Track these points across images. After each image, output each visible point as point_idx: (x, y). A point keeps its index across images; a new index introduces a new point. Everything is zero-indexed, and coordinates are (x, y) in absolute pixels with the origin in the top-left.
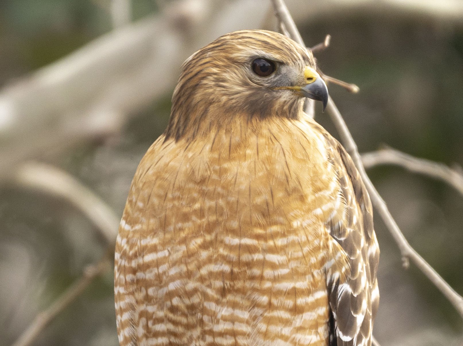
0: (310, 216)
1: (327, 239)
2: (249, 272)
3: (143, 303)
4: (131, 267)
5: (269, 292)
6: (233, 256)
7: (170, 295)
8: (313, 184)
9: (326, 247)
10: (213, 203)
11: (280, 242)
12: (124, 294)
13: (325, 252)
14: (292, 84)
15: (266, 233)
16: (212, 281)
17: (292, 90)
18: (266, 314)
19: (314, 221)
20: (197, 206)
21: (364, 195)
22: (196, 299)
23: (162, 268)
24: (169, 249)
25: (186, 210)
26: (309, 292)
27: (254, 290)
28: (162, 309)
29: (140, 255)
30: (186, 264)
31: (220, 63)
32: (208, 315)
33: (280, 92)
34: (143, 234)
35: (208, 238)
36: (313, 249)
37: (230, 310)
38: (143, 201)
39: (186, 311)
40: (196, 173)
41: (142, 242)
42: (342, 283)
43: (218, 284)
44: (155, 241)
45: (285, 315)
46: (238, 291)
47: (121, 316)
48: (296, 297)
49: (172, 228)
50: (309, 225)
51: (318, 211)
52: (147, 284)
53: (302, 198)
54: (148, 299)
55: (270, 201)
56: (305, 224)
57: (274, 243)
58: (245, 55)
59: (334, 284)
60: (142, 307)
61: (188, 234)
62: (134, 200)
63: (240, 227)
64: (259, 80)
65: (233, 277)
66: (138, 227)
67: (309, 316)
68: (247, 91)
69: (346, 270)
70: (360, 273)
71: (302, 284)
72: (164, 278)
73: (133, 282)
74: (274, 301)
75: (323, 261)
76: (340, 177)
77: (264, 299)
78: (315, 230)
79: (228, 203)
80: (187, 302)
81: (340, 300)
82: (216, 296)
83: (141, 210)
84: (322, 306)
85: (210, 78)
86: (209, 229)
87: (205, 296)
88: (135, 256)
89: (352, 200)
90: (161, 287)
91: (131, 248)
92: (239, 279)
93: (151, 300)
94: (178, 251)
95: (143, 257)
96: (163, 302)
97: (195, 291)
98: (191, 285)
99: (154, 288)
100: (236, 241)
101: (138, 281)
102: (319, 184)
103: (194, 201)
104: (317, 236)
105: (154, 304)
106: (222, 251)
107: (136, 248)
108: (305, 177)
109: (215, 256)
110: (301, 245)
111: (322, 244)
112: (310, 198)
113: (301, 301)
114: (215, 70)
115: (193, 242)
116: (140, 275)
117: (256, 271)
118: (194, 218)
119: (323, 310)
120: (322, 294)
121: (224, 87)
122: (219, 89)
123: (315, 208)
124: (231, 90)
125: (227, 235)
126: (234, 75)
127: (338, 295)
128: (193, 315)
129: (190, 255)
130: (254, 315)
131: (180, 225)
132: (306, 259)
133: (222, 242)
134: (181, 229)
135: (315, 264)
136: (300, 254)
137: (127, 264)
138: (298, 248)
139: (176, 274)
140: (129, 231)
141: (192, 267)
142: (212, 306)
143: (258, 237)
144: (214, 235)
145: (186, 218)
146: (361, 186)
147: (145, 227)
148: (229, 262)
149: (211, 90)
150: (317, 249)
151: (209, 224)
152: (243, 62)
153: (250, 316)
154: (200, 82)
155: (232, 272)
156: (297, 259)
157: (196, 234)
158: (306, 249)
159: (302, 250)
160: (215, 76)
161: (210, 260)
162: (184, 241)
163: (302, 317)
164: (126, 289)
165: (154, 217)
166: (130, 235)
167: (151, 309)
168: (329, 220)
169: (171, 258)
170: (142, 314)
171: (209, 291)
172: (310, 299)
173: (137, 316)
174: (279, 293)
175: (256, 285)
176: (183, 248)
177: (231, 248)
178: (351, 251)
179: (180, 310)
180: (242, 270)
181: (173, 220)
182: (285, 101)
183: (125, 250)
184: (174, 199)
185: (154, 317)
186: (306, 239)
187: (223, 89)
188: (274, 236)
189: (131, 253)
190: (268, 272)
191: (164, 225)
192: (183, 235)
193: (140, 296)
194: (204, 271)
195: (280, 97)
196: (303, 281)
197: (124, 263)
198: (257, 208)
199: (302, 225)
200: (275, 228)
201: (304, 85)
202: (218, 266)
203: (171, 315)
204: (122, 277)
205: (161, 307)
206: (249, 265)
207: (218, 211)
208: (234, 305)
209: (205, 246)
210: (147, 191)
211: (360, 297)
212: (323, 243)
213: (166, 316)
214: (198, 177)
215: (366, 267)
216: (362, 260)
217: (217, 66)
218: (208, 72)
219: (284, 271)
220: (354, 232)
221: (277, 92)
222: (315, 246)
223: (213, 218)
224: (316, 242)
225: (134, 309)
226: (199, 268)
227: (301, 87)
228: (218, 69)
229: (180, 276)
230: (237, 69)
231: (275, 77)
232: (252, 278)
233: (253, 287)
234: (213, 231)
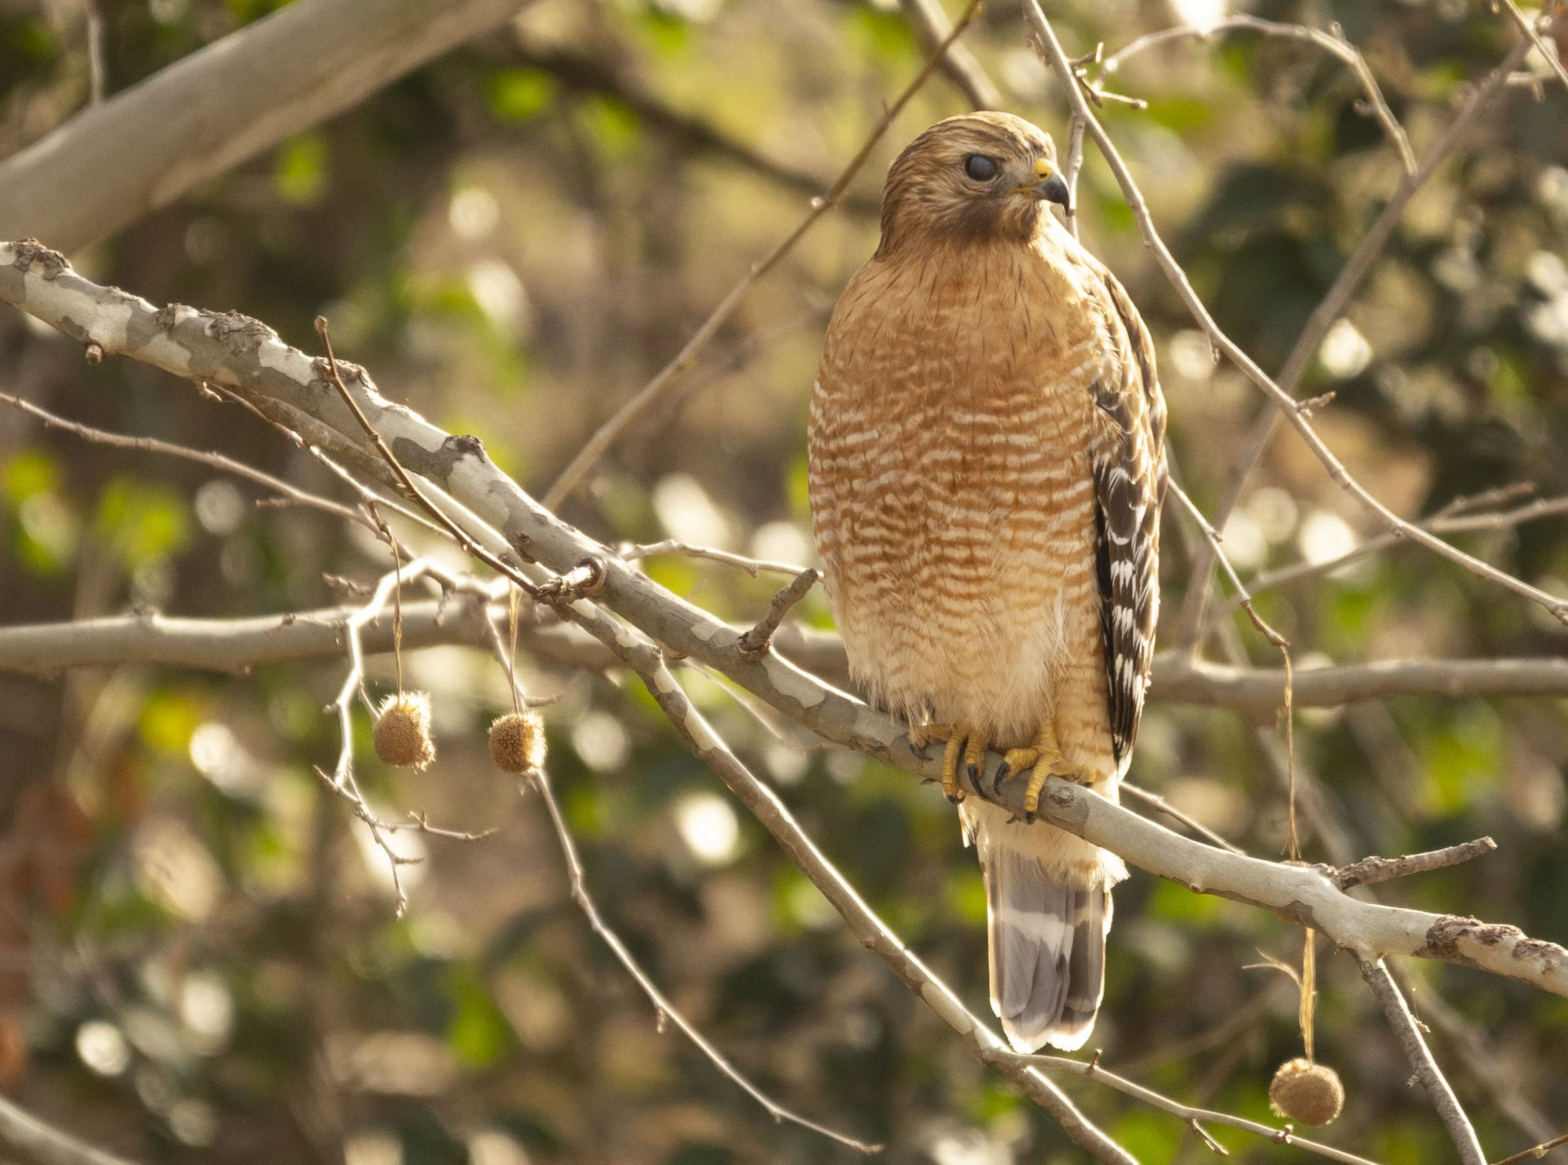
0: (1066, 378)
1: (1091, 410)
2: (987, 460)
3: (846, 499)
4: (830, 450)
5: (1015, 486)
6: (965, 438)
7: (883, 490)
8: (1069, 332)
9: (1090, 420)
10: (935, 364)
11: (1028, 417)
12: (820, 486)
13: (1089, 427)
14: (1021, 186)
15: (1008, 406)
16: (938, 473)
17: (1022, 193)
18: (1012, 516)
19: (1073, 386)
20: (914, 369)
21: (1142, 340)
22: (917, 498)
23: (871, 454)
24: (879, 429)
25: (900, 375)
26: (1067, 484)
27: (994, 483)
28: (872, 508)
29: (840, 434)
30: (902, 450)
31: (925, 168)
32: (934, 519)
33: (1007, 198)
34: (844, 407)
35: (931, 413)
36: (1072, 424)
37: (963, 512)
38: (843, 358)
39: (904, 512)
40: (910, 322)
41: (843, 417)
42: (1115, 467)
43: (946, 476)
44: (860, 417)
45: (1038, 516)
46: (973, 486)
47: (818, 514)
48: (1051, 493)
49: (881, 399)
50: (1066, 392)
51: (1078, 371)
52: (851, 475)
53: (1055, 353)
54: (853, 494)
55: (1011, 359)
56: (1060, 391)
57: (1020, 418)
58: (954, 154)
59: (1104, 470)
60: (845, 505)
61: (904, 409)
62: (831, 356)
63: (973, 397)
64: (976, 185)
65: (965, 466)
66: (837, 396)
67: (1070, 516)
68: (963, 202)
69: (1120, 449)
70: (1139, 451)
71: (1057, 474)
72: (874, 467)
73: (831, 469)
74: (1023, 498)
75: (1087, 439)
76: (1110, 322)
77: (1009, 496)
78: (1074, 398)
79: (956, 364)
80: (906, 500)
81: (1112, 491)
82: (944, 493)
83: (840, 372)
84: (1087, 500)
85: (914, 189)
86: (933, 400)
87: (930, 494)
88: (834, 435)
89: (1126, 351)
90: (870, 480)
91: (828, 425)
92: (974, 470)
93: (856, 496)
94: (889, 432)
95: (844, 438)
96: (874, 500)
97: (916, 485)
98: (910, 478)
99: (861, 480)
100: (968, 418)
101: (839, 469)
102: (1077, 332)
103: (910, 361)
104: (1077, 406)
105: (862, 501)
106: (949, 431)
107: (835, 425)
108: (1059, 321)
109: (941, 439)
110: (1056, 419)
111: (1084, 417)
112: (1067, 353)
113: (1057, 496)
114: (919, 179)
115: (911, 420)
116: (841, 461)
117: (997, 459)
118: (911, 385)
119: (1087, 507)
120: (1085, 485)
121: (930, 201)
122: (925, 204)
123: (1074, 367)
124: (940, 205)
125: (957, 410)
126: (944, 183)
127: (1109, 484)
128: (913, 517)
129: (907, 437)
130: (995, 517)
131: (892, 395)
132: (1064, 438)
133: (950, 419)
134: (895, 402)
135: (1075, 444)
136: (1055, 432)
137: (823, 446)
138: (1052, 424)
139: (889, 463)
140: (825, 399)
141: (910, 454)
142: (938, 507)
143: (997, 412)
144: (939, 408)
145: (900, 386)
146: (1138, 326)
147: (846, 397)
148: (960, 446)
149: (915, 207)
150: (1077, 424)
151: (931, 393)
152: (954, 162)
153: (991, 520)
154: (902, 197)
155: (964, 461)
156: (1051, 439)
157: (914, 408)
158: (1063, 424)
159: (1058, 426)
160: (920, 187)
161: (934, 445)
162: (899, 418)
163: (1060, 517)
164: (822, 479)
165: (858, 382)
166: (827, 406)
167: (857, 507)
168: (1093, 382)
169: (882, 440)
170: (846, 513)
171: (935, 487)
172: (1070, 493)
173: (838, 516)
174: (1029, 487)
175: (998, 477)
176: (898, 428)
177: (962, 428)
178: (1126, 423)
179: (896, 511)
180: (977, 457)
181: (884, 389)
182: (1016, 209)
183: (821, 426)
184: (884, 358)
185: (862, 517)
186: (1062, 410)
187: (931, 204)
188: (1019, 409)
189: (828, 431)
190: (1013, 460)
191: (871, 394)
192: (897, 410)
193: (843, 489)
194: (926, 460)
195: (1009, 204)
196: (1060, 469)
197: (819, 443)
198: (994, 369)
199: (1056, 392)
200: (1021, 398)
201: (1037, 184)
202: (945, 452)
203: (884, 517)
204: (817, 461)
205: (871, 505)
206: (988, 450)
207: (942, 375)
208: (969, 505)
209: (926, 425)
210: (847, 346)
211: (1139, 485)
212: (1086, 414)
213: (877, 518)
214: (912, 327)
215: (1148, 440)
216: (1141, 431)
217: (921, 172)
218: (911, 181)
219: (1035, 457)
220: (1130, 396)
221: (1003, 197)
222: (1075, 420)
223: (936, 386)
224: (1077, 415)
225: (834, 508)
226: (919, 455)
227: (1033, 188)
228: (923, 176)
229: (894, 466)
230: (946, 174)
231: (997, 179)
232: (992, 468)
233: (993, 479)
234: (937, 404)
